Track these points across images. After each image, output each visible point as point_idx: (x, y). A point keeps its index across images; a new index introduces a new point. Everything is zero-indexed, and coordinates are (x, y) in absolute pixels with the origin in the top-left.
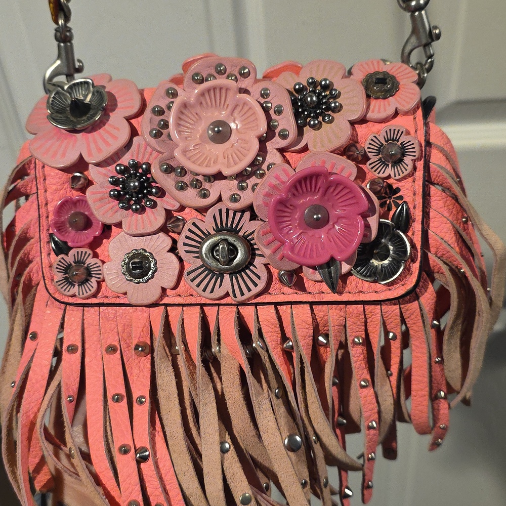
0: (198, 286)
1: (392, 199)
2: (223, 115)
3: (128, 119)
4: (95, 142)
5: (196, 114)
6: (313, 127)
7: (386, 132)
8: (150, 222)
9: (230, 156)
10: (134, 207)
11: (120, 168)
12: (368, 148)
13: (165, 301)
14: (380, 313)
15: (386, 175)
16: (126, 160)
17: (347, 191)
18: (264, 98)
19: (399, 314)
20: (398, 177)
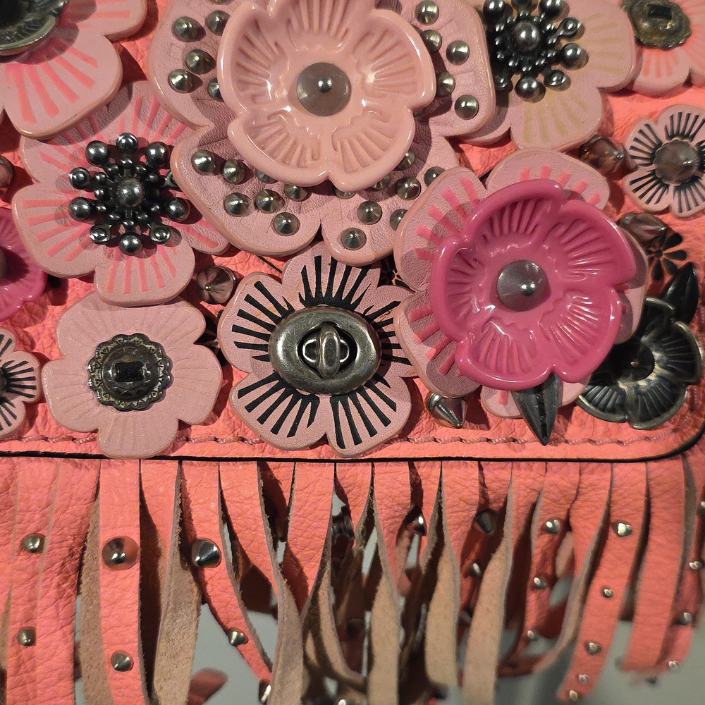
0: (262, 420)
1: (664, 257)
2: (333, 52)
3: (115, 39)
4: (39, 86)
5: (276, 44)
6: (528, 95)
7: (672, 117)
8: (159, 276)
9: (348, 146)
10: (126, 243)
11: (98, 152)
12: (632, 148)
13: (185, 450)
14: (608, 488)
15: (661, 206)
16: (112, 133)
17: (594, 235)
18: (423, 22)
19: (644, 491)
20: (686, 213)
